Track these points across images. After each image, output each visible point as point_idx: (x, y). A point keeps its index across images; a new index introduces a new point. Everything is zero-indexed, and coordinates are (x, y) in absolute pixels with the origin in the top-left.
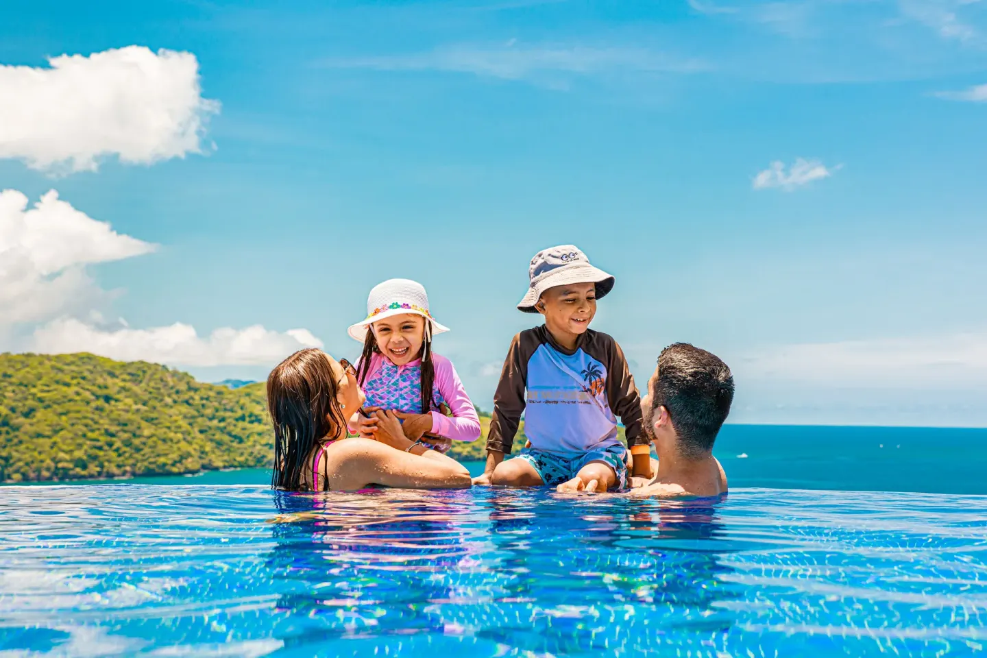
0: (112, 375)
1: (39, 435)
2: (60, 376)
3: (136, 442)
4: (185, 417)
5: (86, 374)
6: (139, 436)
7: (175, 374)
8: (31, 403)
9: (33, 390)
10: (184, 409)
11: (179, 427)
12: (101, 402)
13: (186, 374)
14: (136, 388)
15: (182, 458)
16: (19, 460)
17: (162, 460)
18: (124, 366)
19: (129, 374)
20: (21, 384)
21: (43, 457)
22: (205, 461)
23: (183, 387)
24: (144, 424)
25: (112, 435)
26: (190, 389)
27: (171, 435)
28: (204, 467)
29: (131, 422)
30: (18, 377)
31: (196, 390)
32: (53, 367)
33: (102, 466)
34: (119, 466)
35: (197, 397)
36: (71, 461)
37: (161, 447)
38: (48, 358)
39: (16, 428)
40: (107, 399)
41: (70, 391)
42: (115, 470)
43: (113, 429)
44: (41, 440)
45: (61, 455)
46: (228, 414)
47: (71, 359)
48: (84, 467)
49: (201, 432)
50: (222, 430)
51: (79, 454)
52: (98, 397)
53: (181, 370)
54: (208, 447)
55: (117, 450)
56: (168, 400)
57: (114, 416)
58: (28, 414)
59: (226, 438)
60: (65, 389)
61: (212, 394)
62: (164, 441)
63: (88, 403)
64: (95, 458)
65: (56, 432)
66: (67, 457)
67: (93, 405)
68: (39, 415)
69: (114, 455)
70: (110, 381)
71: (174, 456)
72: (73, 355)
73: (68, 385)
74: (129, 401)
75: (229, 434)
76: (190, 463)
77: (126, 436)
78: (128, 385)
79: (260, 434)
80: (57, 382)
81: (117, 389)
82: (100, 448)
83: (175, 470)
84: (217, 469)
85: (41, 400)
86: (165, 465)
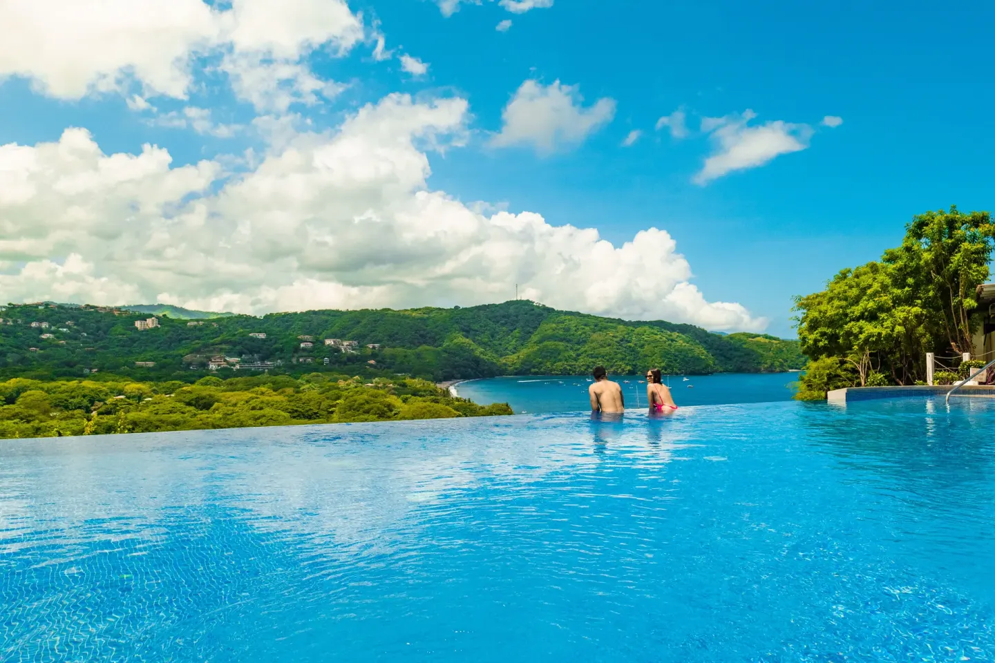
0: (673, 330)
1: (646, 356)
2: (653, 330)
3: (686, 359)
5: (663, 330)
6: (687, 357)
7: (699, 330)
8: (642, 342)
9: (643, 337)
11: (703, 353)
12: (670, 342)
13: (704, 330)
14: (683, 336)
15: (706, 367)
16: (640, 366)
17: (697, 368)
18: (678, 326)
19: (681, 330)
20: (639, 334)
25: (676, 356)
26: (706, 336)
30: (636, 331)
32: (649, 327)
33: (673, 370)
34: (679, 370)
35: (709, 340)
36: (660, 367)
37: (697, 362)
38: (647, 322)
39: (638, 352)
40: (672, 341)
41: (658, 337)
43: (677, 354)
44: (648, 358)
45: (656, 364)
47: (656, 323)
48: (666, 370)
49: (712, 355)
51: (663, 364)
52: (668, 340)
53: (702, 328)
55: (679, 363)
57: (676, 348)
58: (642, 346)
60: (655, 336)
63: (665, 342)
64: (670, 366)
65: (654, 355)
67: (667, 343)
68: (646, 347)
70: (672, 333)
71: (703, 366)
73: (656, 334)
74: (681, 342)
76: (710, 369)
77: (681, 357)
78: (680, 335)
79: (740, 357)
80: (653, 333)
81: (675, 336)
82: (671, 362)
83: (703, 372)
85: (646, 341)
86: (699, 370)
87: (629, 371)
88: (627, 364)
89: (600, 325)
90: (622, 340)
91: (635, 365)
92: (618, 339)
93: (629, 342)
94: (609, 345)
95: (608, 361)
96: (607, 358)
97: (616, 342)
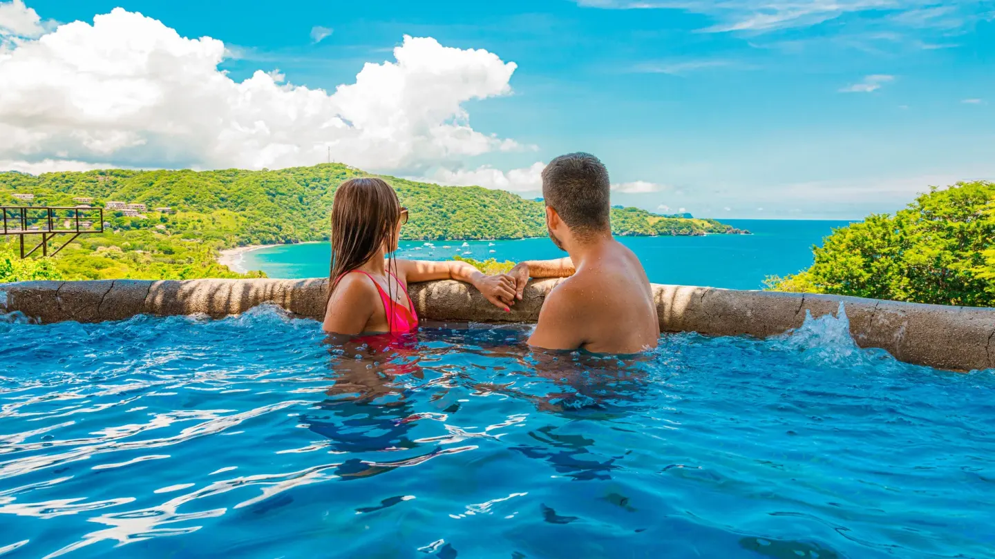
0: (487, 196)
1: (458, 221)
2: (466, 196)
3: (496, 225)
4: (517, 214)
5: (476, 195)
6: (498, 222)
7: (512, 195)
8: (454, 207)
9: (456, 202)
10: (517, 211)
11: (514, 219)
12: (482, 208)
13: (517, 196)
14: (496, 202)
15: (515, 232)
16: (450, 231)
17: (507, 233)
18: (491, 192)
19: (494, 196)
20: (451, 199)
21: (459, 230)
22: (525, 234)
23: (515, 201)
24: (499, 217)
25: (487, 222)
26: (519, 202)
27: (511, 222)
28: (524, 236)
29: (495, 216)
30: (449, 196)
31: (521, 203)
32: (463, 192)
33: (483, 235)
34: (489, 235)
35: (522, 206)
37: (507, 227)
38: (461, 188)
39: (450, 218)
40: (485, 206)
42: (488, 237)
43: (487, 219)
44: (458, 223)
45: (466, 230)
46: (535, 213)
47: (470, 189)
48: (476, 235)
49: (523, 221)
50: (533, 220)
51: (473, 229)
53: (515, 194)
54: (527, 227)
55: (488, 228)
56: (510, 207)
57: (487, 213)
58: (453, 212)
59: (534, 224)
61: (528, 205)
62: (508, 225)
64: (479, 231)
65: (465, 220)
66: (469, 231)
67: (479, 208)
68: (458, 212)
69: (487, 230)
70: (485, 199)
71: (512, 231)
72: (472, 187)
74: (494, 207)
75: (536, 222)
76: (519, 234)
78: (493, 200)
80: (465, 199)
81: (488, 202)
82: (482, 227)
83: (512, 237)
84: (530, 237)
85: (458, 206)
86: (508, 235)
87: (440, 236)
88: (438, 229)
89: (413, 189)
90: (434, 206)
91: (446, 231)
92: (430, 204)
93: (441, 207)
94: (421, 210)
95: (419, 226)
96: (418, 223)
97: (429, 207)
